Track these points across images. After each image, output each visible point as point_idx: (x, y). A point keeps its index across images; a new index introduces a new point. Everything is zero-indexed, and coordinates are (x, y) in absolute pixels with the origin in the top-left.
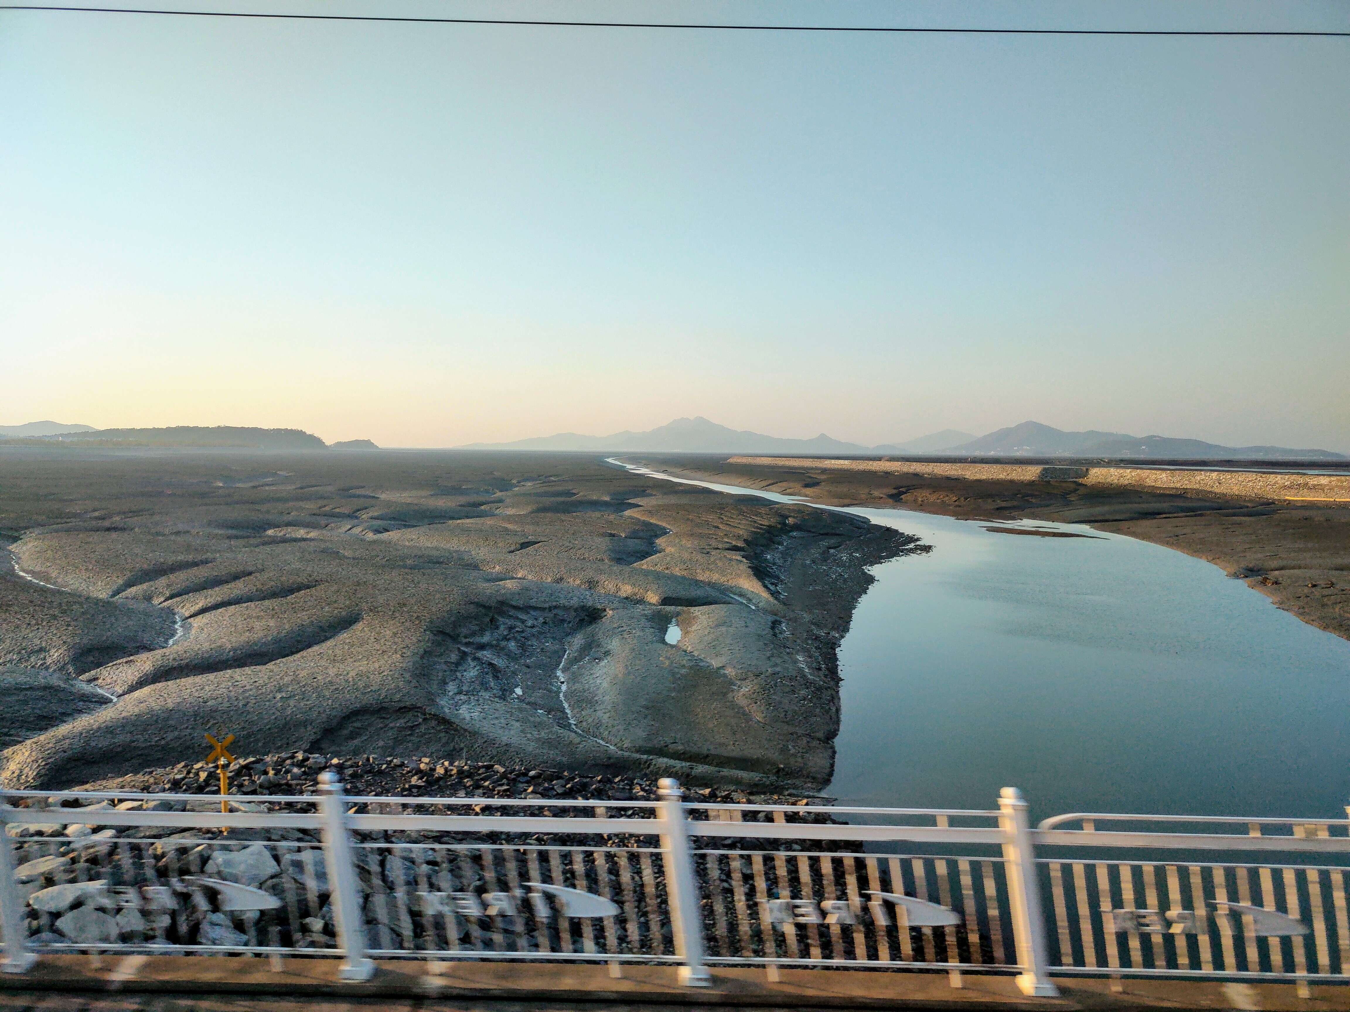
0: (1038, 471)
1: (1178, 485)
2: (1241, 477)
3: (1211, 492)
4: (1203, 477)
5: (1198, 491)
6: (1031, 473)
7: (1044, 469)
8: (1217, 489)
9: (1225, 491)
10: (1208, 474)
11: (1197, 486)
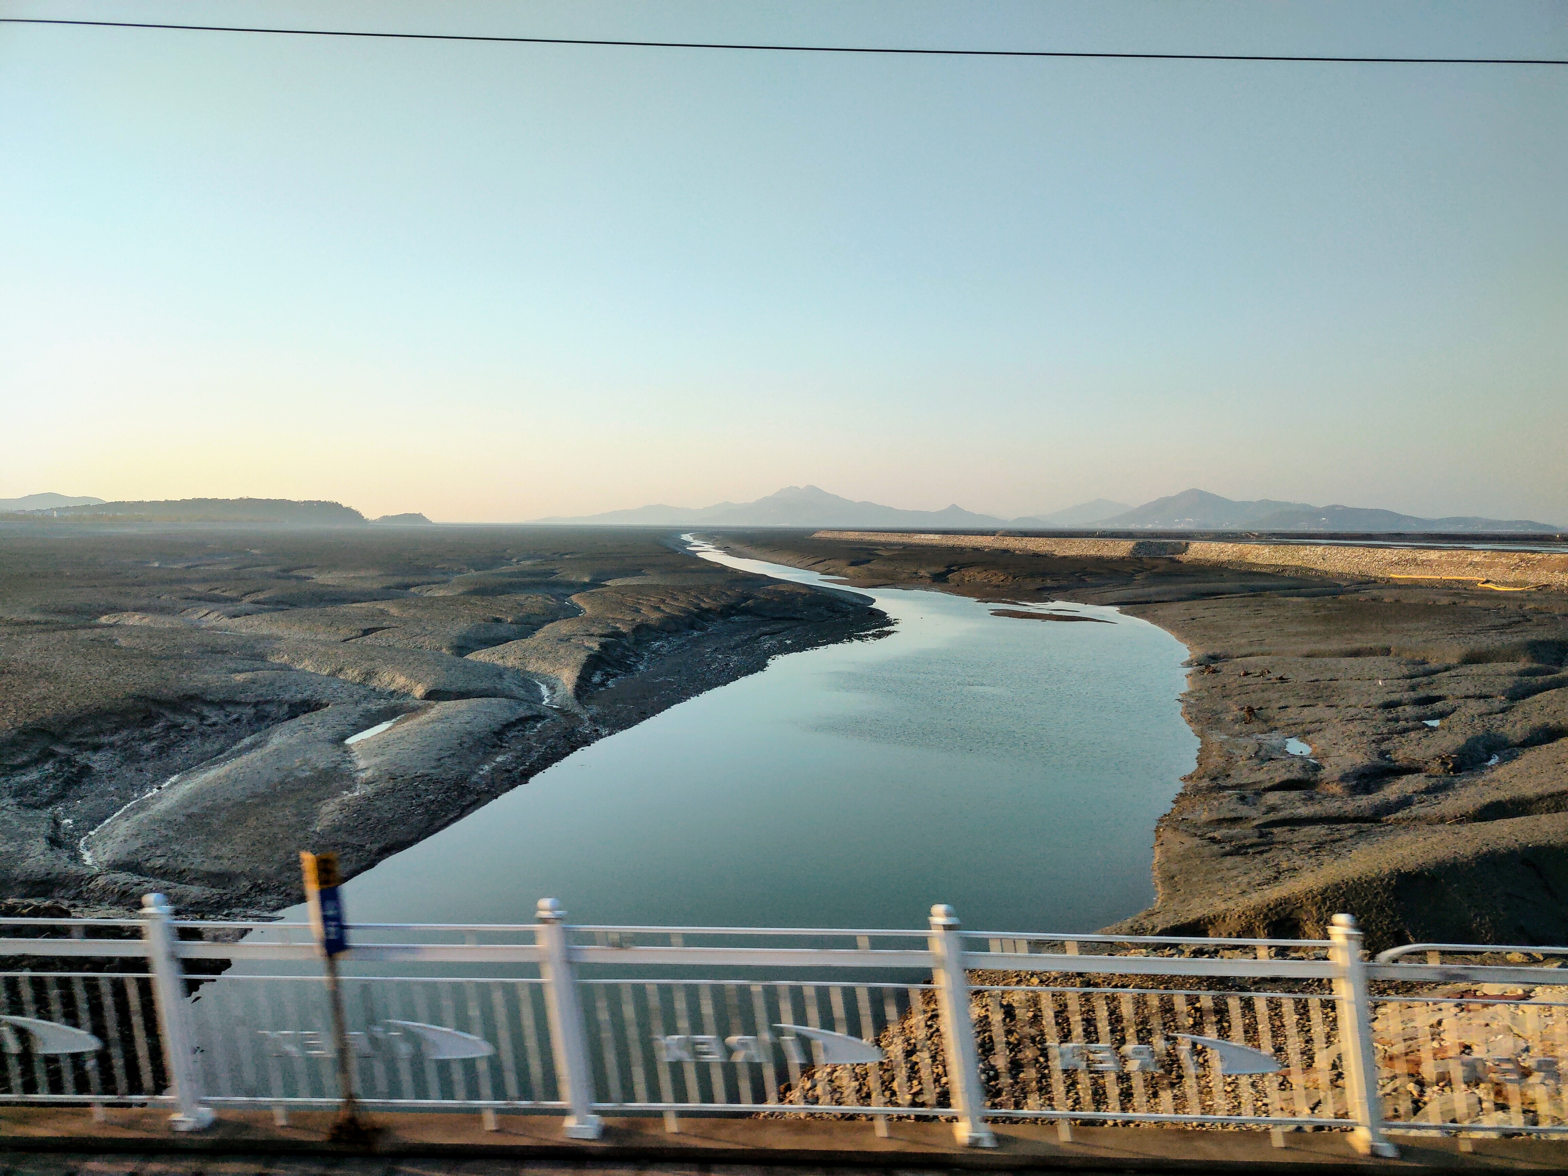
0: (1131, 546)
1: (1280, 562)
2: (1348, 552)
3: (1313, 569)
4: (1308, 552)
5: (1298, 569)
6: (1123, 548)
7: (1138, 544)
8: (1321, 566)
9: (1328, 569)
10: (1313, 549)
11: (1299, 563)
